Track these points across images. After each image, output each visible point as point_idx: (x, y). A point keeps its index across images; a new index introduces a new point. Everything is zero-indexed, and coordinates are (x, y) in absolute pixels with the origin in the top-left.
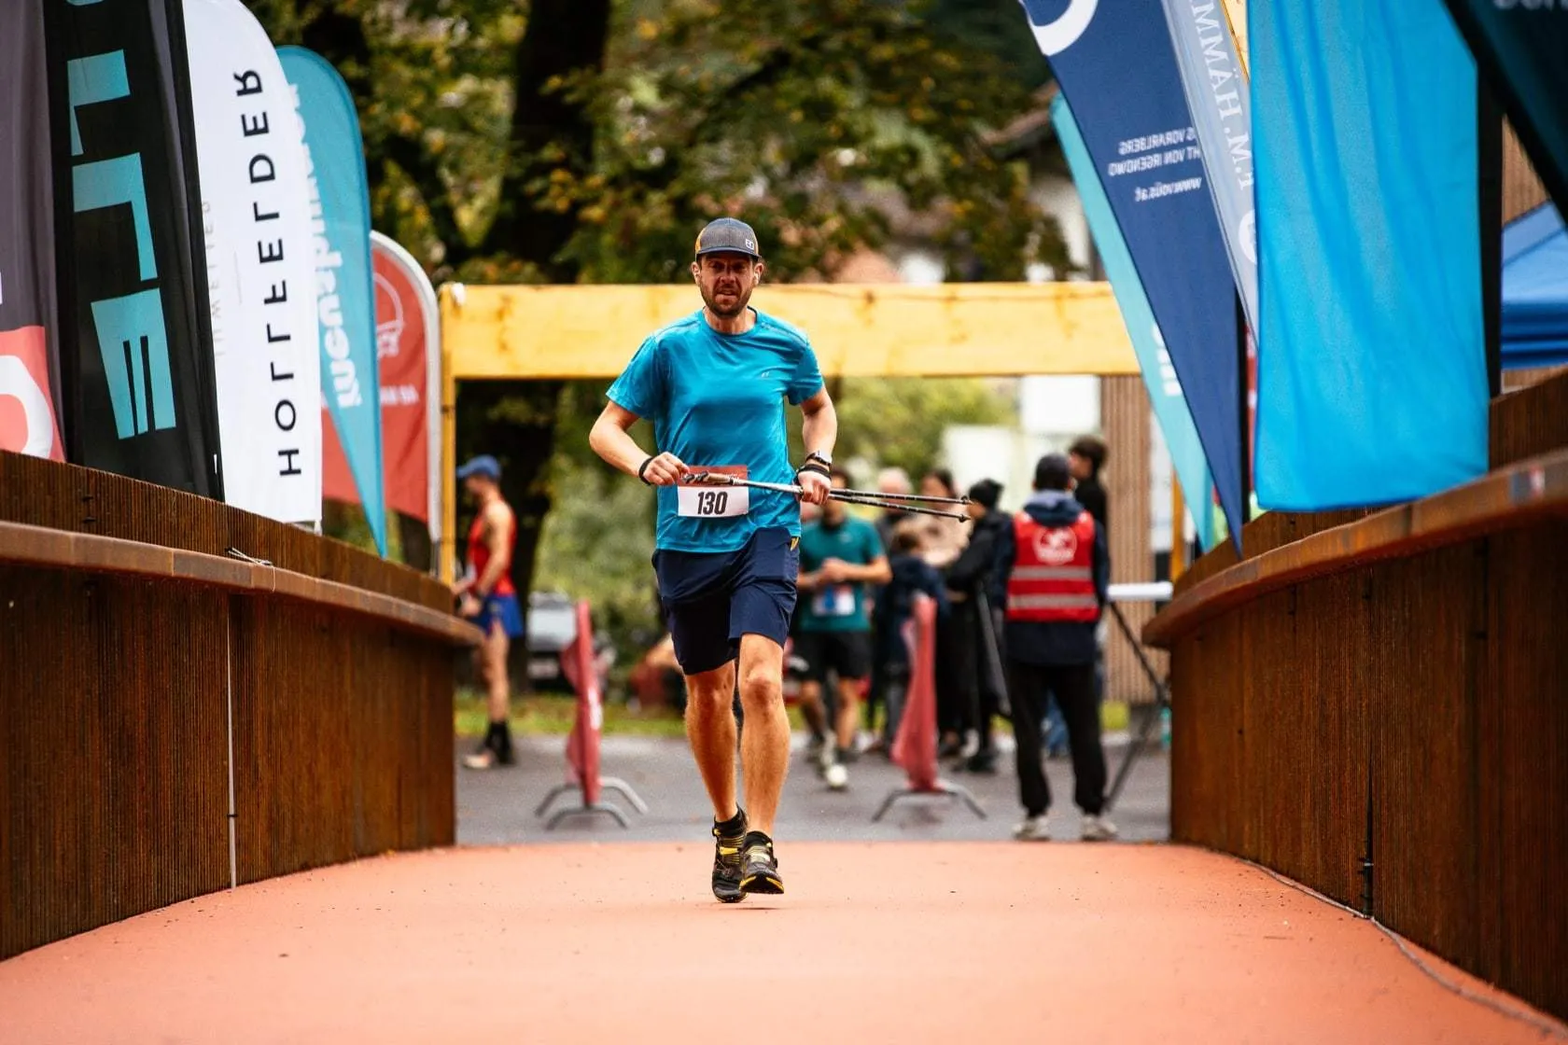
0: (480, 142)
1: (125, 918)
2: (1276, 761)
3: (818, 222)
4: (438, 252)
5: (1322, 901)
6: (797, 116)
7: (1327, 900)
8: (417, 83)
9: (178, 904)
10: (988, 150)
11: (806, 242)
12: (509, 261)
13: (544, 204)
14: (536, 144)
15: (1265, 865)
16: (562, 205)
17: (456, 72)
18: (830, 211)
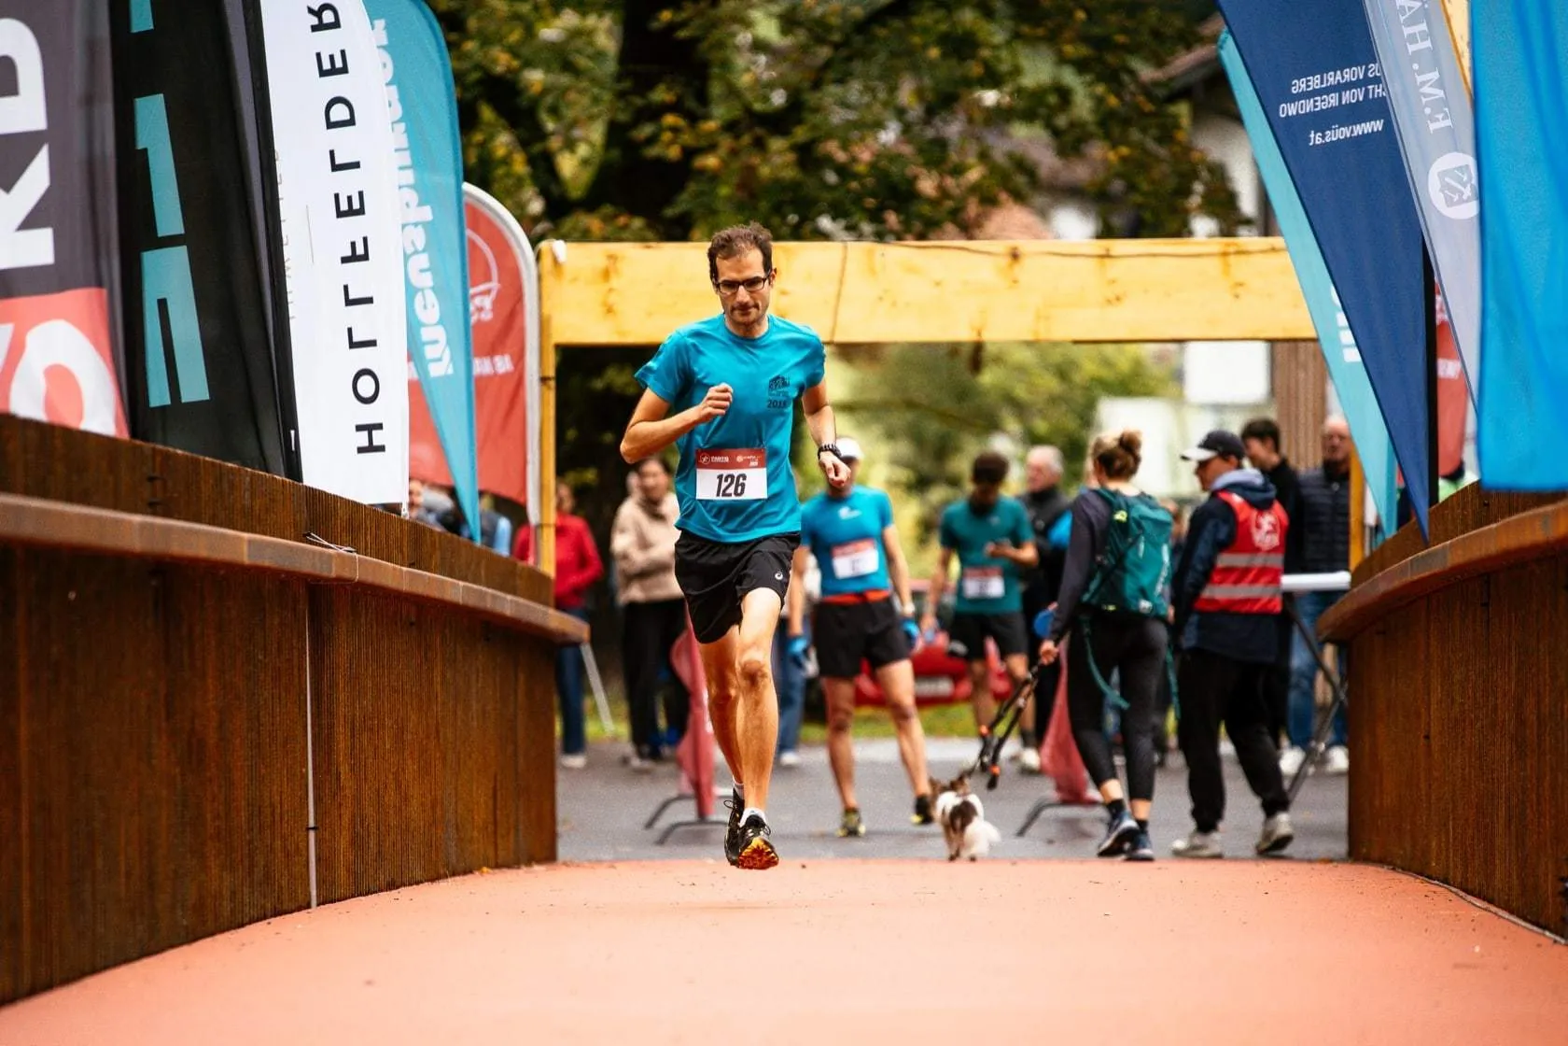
0: (584, 84)
2: (1467, 771)
3: (958, 171)
4: (536, 206)
5: (1518, 925)
6: (934, 53)
7: (1523, 924)
8: (514, 17)
9: (253, 926)
10: (1147, 90)
11: (944, 193)
12: (615, 216)
13: (653, 151)
14: (646, 85)
15: (1453, 885)
16: (674, 153)
17: (556, 5)
18: (971, 160)
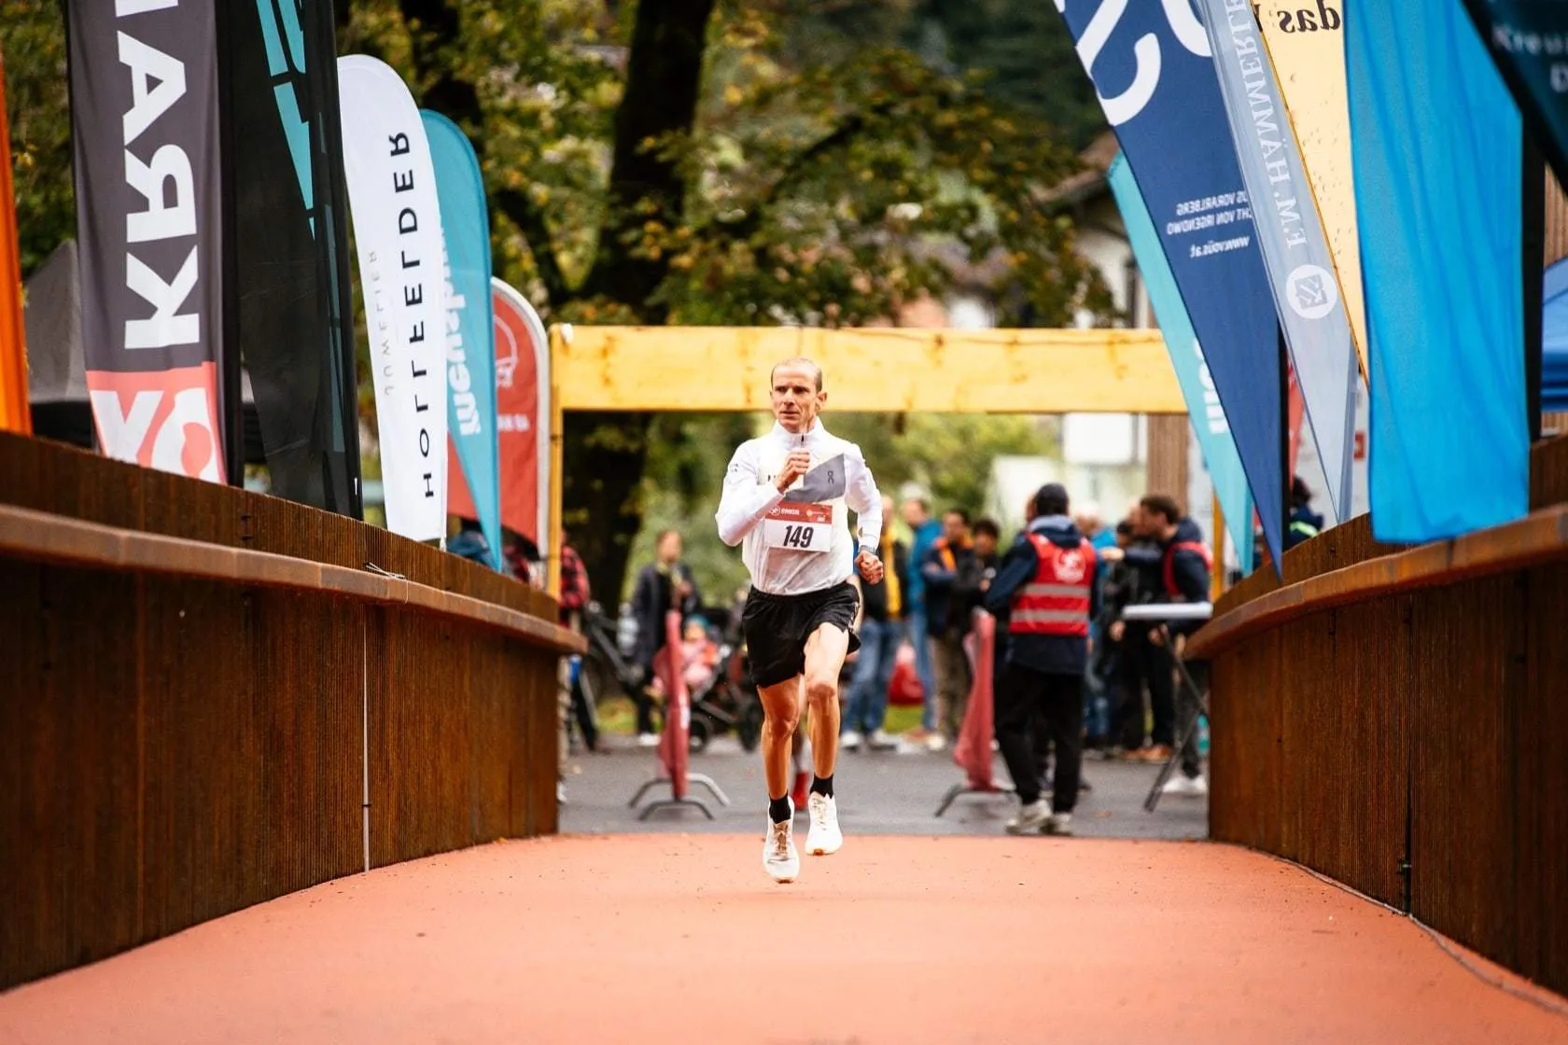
0: (580, 195)
1: (273, 898)
2: (1315, 769)
3: (885, 271)
4: (542, 294)
6: (867, 175)
7: (1364, 898)
8: (524, 142)
9: (319, 886)
10: (1039, 206)
11: (875, 288)
12: (609, 302)
13: (638, 252)
14: (631, 198)
15: (1302, 863)
17: (559, 134)
18: (896, 261)
